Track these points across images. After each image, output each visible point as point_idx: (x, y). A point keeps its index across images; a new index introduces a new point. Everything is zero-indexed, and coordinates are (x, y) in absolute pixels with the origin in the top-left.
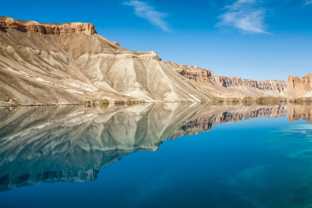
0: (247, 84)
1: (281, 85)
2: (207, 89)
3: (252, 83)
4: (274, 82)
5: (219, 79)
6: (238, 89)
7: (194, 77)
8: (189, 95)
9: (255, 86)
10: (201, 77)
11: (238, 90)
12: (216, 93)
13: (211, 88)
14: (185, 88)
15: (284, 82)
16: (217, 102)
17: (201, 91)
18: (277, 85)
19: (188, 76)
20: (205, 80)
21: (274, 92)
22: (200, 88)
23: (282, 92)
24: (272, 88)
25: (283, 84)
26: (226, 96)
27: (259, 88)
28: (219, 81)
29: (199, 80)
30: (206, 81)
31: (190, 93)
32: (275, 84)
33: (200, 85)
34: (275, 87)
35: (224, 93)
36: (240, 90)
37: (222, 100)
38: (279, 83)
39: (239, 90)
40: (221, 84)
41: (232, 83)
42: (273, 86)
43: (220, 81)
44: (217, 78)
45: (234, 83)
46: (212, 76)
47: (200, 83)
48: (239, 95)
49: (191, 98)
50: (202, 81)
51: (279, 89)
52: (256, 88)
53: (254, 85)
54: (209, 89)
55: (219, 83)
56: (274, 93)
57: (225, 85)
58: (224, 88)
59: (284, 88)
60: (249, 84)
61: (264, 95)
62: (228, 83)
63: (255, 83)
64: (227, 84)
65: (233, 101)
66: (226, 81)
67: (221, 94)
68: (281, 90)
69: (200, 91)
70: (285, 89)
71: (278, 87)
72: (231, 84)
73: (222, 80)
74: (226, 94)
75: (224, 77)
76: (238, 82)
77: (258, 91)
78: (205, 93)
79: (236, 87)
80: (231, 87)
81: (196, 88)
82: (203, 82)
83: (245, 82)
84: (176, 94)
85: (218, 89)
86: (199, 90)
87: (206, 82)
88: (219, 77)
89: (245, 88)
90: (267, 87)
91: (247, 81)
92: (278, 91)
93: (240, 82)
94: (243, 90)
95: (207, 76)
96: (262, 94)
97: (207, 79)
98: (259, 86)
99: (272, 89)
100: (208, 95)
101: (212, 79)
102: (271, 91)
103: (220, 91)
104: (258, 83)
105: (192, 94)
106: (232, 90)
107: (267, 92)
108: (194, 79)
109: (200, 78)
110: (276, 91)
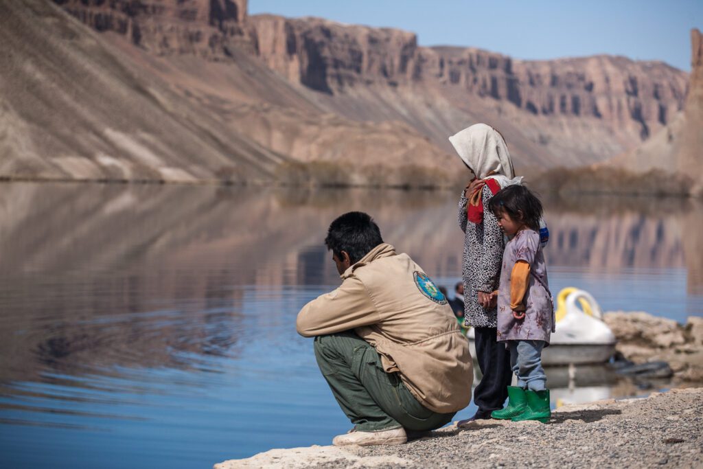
0: (455, 78)
1: (651, 90)
2: (210, 97)
3: (484, 74)
4: (610, 69)
5: (282, 38)
6: (398, 106)
7: (123, 16)
8: (110, 132)
9: (502, 91)
10: (169, 22)
11: (395, 114)
12: (267, 125)
13: (232, 96)
14: (81, 90)
15: (669, 73)
16: (312, 184)
17: (183, 111)
18: (633, 87)
19: (89, 10)
20: (194, 38)
21: (611, 132)
22: (174, 97)
23: (659, 138)
24: (602, 104)
25: (665, 83)
26: (325, 145)
27: (524, 103)
28: (281, 48)
29: (158, 37)
30: (204, 44)
31: (110, 125)
32: (618, 84)
33: (161, 68)
34: (615, 102)
35: (313, 130)
36: (413, 113)
37: (339, 179)
38: (641, 76)
39: (404, 112)
40: (293, 70)
41: (365, 64)
42: (608, 93)
43: (291, 48)
44: (271, 33)
45: (375, 67)
46: (240, 17)
47: (163, 60)
48: (403, 145)
49: (117, 152)
50: (174, 44)
51: (637, 115)
52: (509, 107)
53: (494, 81)
54: (223, 101)
55: (281, 63)
56: (608, 140)
57: (315, 76)
58: (314, 96)
59: (672, 108)
60: (463, 79)
61: (551, 147)
62: (337, 64)
63: (500, 73)
64: (331, 71)
65: (406, 188)
66: (326, 53)
67: (292, 134)
68: (653, 124)
69: (172, 115)
70: (677, 118)
71: (632, 99)
72: (358, 70)
73: (300, 43)
74: (329, 134)
75: (313, 25)
76: (397, 62)
77: (518, 120)
78: (206, 126)
79: (387, 94)
80: (357, 92)
81: (153, 91)
82: (182, 51)
83: (442, 64)
84: (22, 124)
85: (279, 102)
86: (170, 108)
87: (204, 54)
88: (281, 24)
89: (441, 102)
90: (569, 101)
91: (455, 60)
92: (632, 128)
93: (411, 65)
94: (427, 114)
95: (207, 19)
96: (543, 141)
97: (207, 31)
98: (525, 92)
99: (597, 114)
100: (224, 139)
101: (237, 37)
102: (593, 122)
103: (292, 115)
104: (519, 71)
105: (124, 129)
106: (361, 112)
107: (568, 133)
108: (122, 29)
109: (168, 26)
110: (622, 125)
